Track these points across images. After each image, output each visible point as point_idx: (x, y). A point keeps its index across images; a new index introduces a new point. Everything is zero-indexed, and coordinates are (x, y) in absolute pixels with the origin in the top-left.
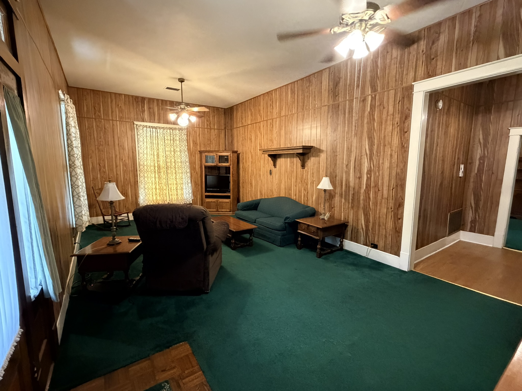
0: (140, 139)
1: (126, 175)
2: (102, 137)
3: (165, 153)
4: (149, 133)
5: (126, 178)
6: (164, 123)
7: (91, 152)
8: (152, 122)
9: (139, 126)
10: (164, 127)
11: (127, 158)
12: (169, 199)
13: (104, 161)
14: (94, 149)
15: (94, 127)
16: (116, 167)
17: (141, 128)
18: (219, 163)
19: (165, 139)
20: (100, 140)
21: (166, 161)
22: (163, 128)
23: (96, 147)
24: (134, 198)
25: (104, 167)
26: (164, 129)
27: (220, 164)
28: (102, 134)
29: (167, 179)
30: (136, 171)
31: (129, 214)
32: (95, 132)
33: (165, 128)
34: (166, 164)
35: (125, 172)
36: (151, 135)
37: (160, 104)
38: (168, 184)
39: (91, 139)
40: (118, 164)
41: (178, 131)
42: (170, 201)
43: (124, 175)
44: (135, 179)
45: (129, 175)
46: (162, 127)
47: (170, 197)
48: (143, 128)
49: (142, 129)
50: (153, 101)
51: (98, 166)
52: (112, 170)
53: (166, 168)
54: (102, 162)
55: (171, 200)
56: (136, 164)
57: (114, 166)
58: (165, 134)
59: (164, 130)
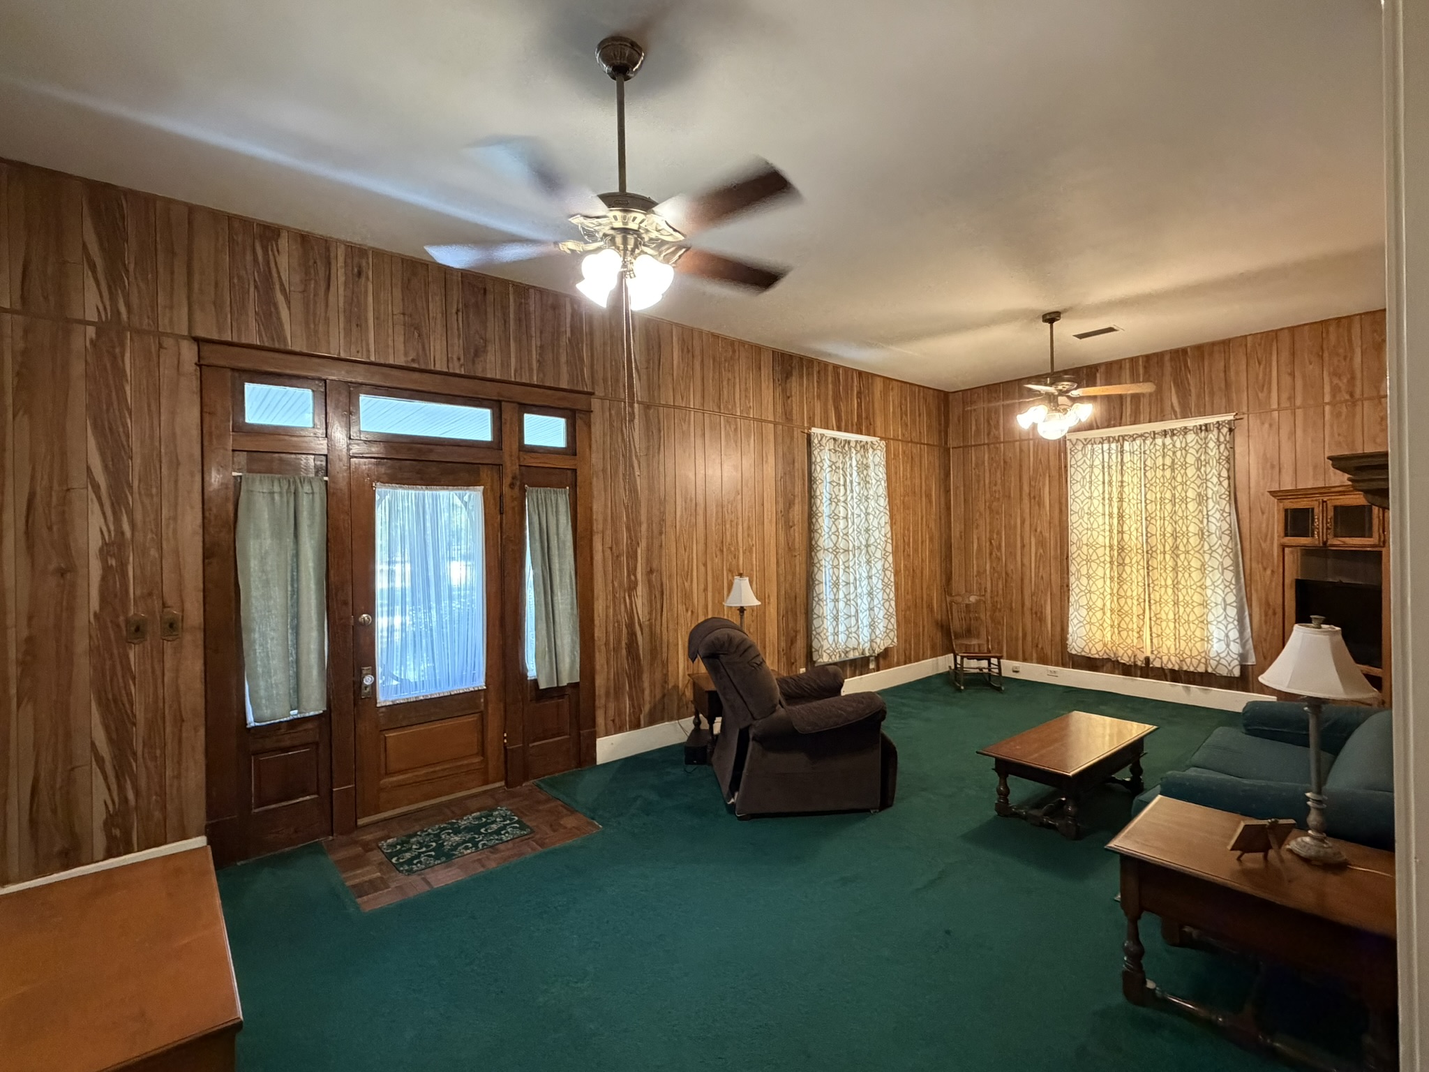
0: (1075, 477)
1: (1041, 569)
2: (999, 481)
3: (1146, 508)
4: (1100, 456)
5: (1040, 574)
6: (1150, 422)
7: (977, 515)
8: (1114, 426)
9: (1074, 442)
10: (1143, 432)
11: (1046, 525)
12: (1152, 647)
13: (999, 533)
14: (982, 509)
15: (986, 464)
16: (1023, 546)
17: (1080, 447)
18: (1336, 536)
19: (1145, 465)
20: (994, 488)
21: (1146, 530)
22: (1141, 436)
23: (987, 504)
24: (1058, 629)
25: (999, 548)
26: (1146, 438)
27: (1337, 541)
28: (998, 474)
29: (1149, 585)
30: (1065, 557)
31: (1001, 660)
32: (987, 475)
33: (1147, 435)
34: (1147, 542)
35: (1040, 559)
36: (1103, 462)
37: (1141, 371)
38: (1149, 602)
39: (978, 489)
40: (1026, 541)
41: (1194, 436)
42: (1152, 652)
43: (1037, 568)
44: (1062, 578)
45: (1048, 568)
46: (1139, 432)
47: (1155, 641)
48: (1084, 446)
49: (1080, 449)
50: (1121, 367)
51: (988, 544)
52: (1012, 554)
53: (1147, 552)
54: (995, 536)
55: (1155, 652)
56: (1065, 541)
57: (1019, 545)
58: (1148, 452)
59: (1144, 441)
